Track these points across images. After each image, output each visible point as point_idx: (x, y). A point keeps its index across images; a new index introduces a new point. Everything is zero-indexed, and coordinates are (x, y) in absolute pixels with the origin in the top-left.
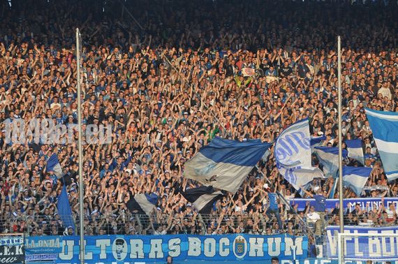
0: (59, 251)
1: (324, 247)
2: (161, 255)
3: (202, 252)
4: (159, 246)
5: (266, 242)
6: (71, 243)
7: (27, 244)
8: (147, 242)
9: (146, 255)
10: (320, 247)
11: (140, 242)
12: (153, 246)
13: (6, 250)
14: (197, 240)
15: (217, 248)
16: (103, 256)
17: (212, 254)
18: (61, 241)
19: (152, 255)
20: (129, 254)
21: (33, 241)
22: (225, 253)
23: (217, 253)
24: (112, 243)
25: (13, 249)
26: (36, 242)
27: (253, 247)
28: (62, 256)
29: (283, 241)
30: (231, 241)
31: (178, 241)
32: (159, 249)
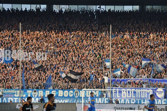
3: (63, 95)
5: (86, 92)
6: (18, 92)
7: (4, 91)
8: (44, 92)
9: (44, 96)
11: (42, 91)
14: (62, 91)
17: (67, 96)
18: (15, 91)
19: (46, 96)
21: (6, 91)
22: (71, 96)
23: (69, 95)
24: (32, 92)
26: (7, 91)
27: (81, 94)
28: (15, 95)
30: (74, 92)
31: (55, 91)
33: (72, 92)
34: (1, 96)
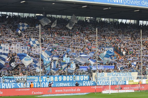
0: (34, 79)
1: (92, 78)
2: (57, 81)
3: (66, 80)
4: (57, 78)
5: (80, 77)
6: (37, 78)
7: (27, 78)
8: (54, 77)
9: (54, 80)
10: (91, 78)
11: (53, 77)
12: (56, 78)
13: (22, 79)
14: (65, 77)
15: (69, 78)
16: (44, 81)
17: (68, 80)
18: (35, 77)
19: (55, 81)
20: (50, 80)
22: (71, 80)
23: (70, 80)
24: (46, 77)
25: (24, 79)
26: (29, 77)
27: (77, 78)
28: (35, 81)
29: (84, 77)
30: (73, 77)
31: (61, 77)
32: (57, 79)
33: (71, 77)
34: (26, 81)
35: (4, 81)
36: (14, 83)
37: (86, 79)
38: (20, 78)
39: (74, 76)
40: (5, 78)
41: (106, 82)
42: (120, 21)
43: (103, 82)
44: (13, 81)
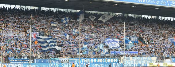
0: (75, 61)
2: (93, 62)
3: (100, 62)
5: (111, 60)
6: (77, 59)
7: (69, 60)
9: (90, 62)
10: (120, 61)
11: (89, 59)
13: (66, 61)
14: (99, 59)
16: (83, 62)
17: (102, 62)
18: (75, 59)
20: (87, 62)
22: (104, 62)
24: (84, 60)
25: (67, 60)
26: (71, 59)
27: (109, 61)
29: (114, 60)
31: (96, 59)
32: (92, 61)
33: (104, 59)
34: (68, 62)
35: (51, 62)
36: (59, 64)
37: (115, 62)
38: (64, 59)
39: (106, 59)
40: (52, 60)
41: (131, 64)
42: (143, 16)
43: (129, 64)
44: (58, 62)
